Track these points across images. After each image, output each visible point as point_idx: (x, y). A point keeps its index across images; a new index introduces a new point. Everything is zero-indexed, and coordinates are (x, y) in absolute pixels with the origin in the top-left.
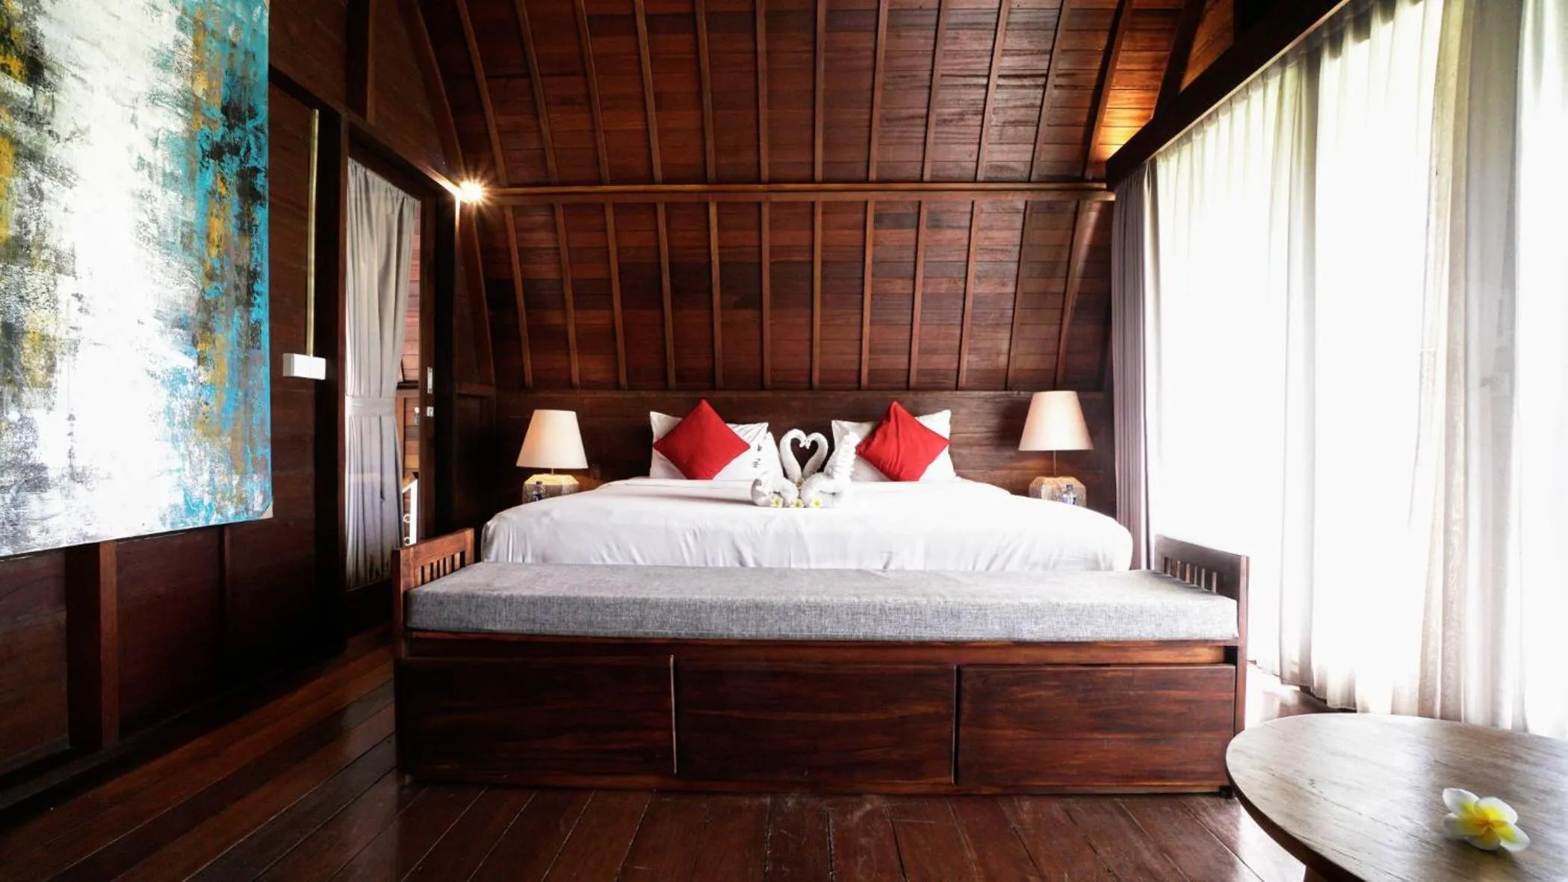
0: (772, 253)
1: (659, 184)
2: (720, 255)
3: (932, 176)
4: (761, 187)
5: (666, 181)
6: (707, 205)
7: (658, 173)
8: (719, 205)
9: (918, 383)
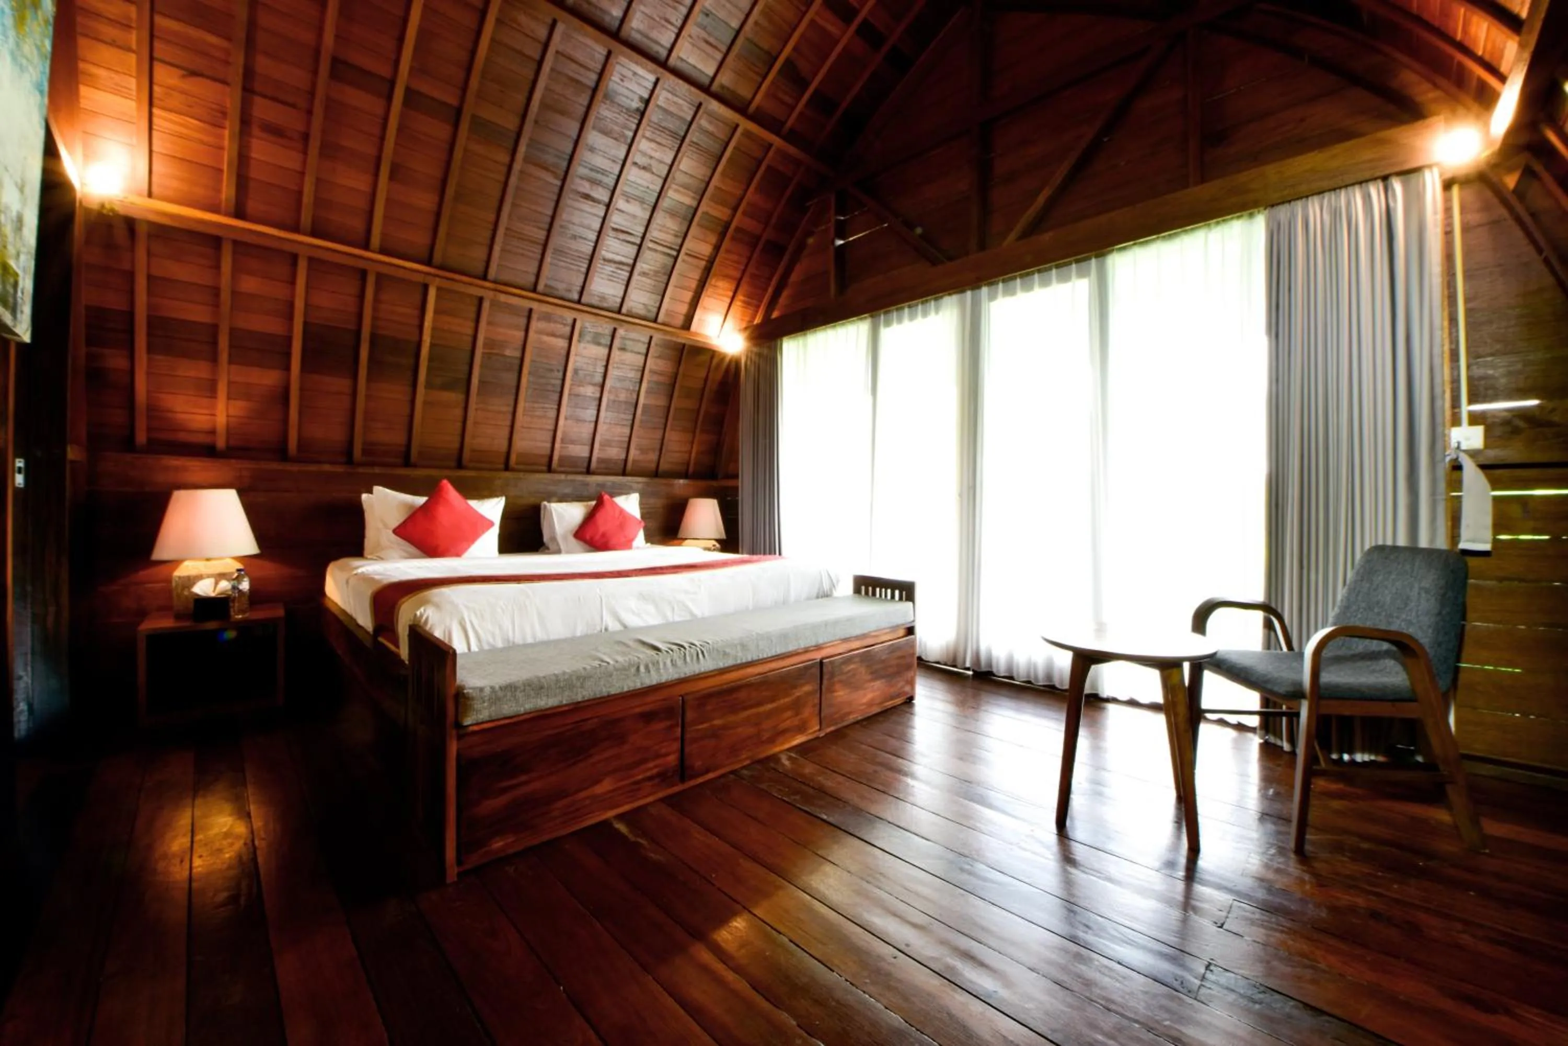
0: (485, 345)
1: (373, 251)
2: (432, 337)
3: (628, 311)
4: (487, 284)
5: (383, 251)
6: (426, 287)
7: (376, 240)
8: (439, 289)
9: (597, 468)
